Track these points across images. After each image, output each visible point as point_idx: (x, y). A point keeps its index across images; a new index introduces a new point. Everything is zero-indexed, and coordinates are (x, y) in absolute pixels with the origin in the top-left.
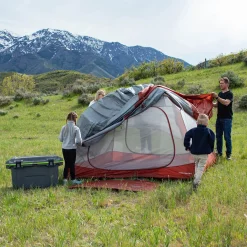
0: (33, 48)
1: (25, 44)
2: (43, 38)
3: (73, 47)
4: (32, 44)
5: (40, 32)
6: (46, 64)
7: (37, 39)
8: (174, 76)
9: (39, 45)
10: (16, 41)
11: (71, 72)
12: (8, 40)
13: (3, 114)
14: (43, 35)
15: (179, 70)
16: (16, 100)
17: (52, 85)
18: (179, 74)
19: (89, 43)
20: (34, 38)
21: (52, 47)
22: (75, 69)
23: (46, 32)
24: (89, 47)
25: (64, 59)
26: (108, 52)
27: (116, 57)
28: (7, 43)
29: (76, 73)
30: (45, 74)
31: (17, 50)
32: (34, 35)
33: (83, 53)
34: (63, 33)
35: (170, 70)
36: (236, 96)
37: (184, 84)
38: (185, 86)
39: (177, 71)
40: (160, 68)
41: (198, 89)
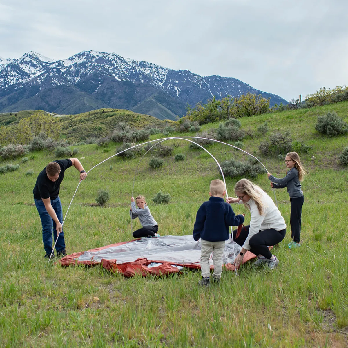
0: (69, 78)
1: (59, 71)
2: (83, 64)
3: (126, 76)
4: (68, 72)
5: (79, 56)
6: (87, 100)
7: (75, 65)
8: (254, 119)
9: (77, 73)
10: (46, 67)
11: (120, 112)
12: (35, 66)
14: (83, 60)
15: (263, 110)
17: (95, 129)
18: (262, 117)
19: (147, 71)
20: (70, 63)
21: (95, 76)
22: (127, 108)
23: (88, 55)
24: (146, 77)
25: (113, 93)
26: (174, 84)
27: (185, 91)
28: (33, 70)
29: (128, 112)
30: (86, 114)
31: (48, 80)
32: (71, 59)
33: (139, 85)
34: (111, 58)
35: (251, 111)
36: (337, 149)
37: (267, 131)
38: (267, 133)
39: (261, 112)
40: (236, 107)
41: (283, 137)
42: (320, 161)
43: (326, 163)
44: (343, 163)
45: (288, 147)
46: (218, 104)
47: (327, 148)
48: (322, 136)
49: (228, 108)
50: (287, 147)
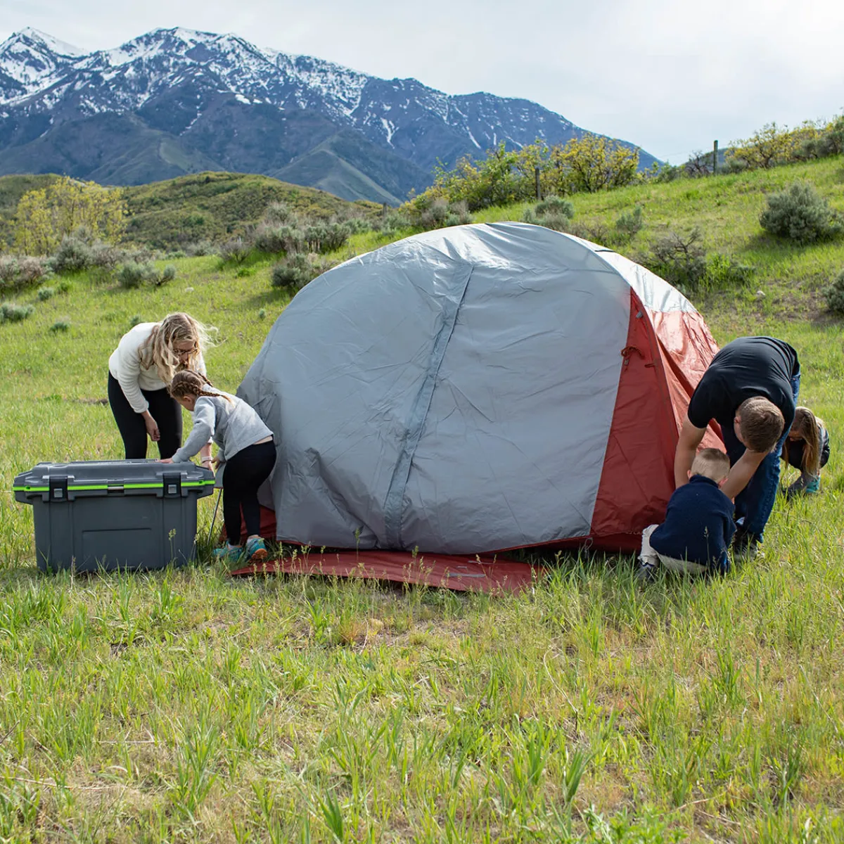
0: (122, 95)
1: (97, 78)
2: (158, 61)
3: (261, 93)
4: (120, 81)
5: (147, 40)
6: (167, 152)
7: (138, 64)
8: (603, 198)
9: (142, 83)
10: (65, 68)
11: (249, 180)
12: (37, 65)
13: (17, 318)
14: (156, 50)
15: (622, 178)
16: (60, 269)
17: (187, 223)
18: (623, 193)
19: (315, 81)
20: (125, 58)
21: (187, 91)
22: (264, 170)
23: (168, 39)
24: (313, 96)
25: (229, 134)
26: (381, 113)
27: (407, 132)
28: (33, 74)
29: (268, 182)
30: (164, 184)
31: (70, 99)
32: (127, 48)
33: (295, 114)
34: (226, 46)
35: (593, 178)
36: (816, 274)
37: (639, 228)
38: (640, 233)
39: (617, 181)
40: (556, 170)
41: (685, 244)
42: (776, 302)
43: (791, 308)
44: (835, 307)
45: (698, 268)
46: (511, 162)
47: (792, 272)
48: (778, 243)
49: (537, 170)
50: (695, 268)
